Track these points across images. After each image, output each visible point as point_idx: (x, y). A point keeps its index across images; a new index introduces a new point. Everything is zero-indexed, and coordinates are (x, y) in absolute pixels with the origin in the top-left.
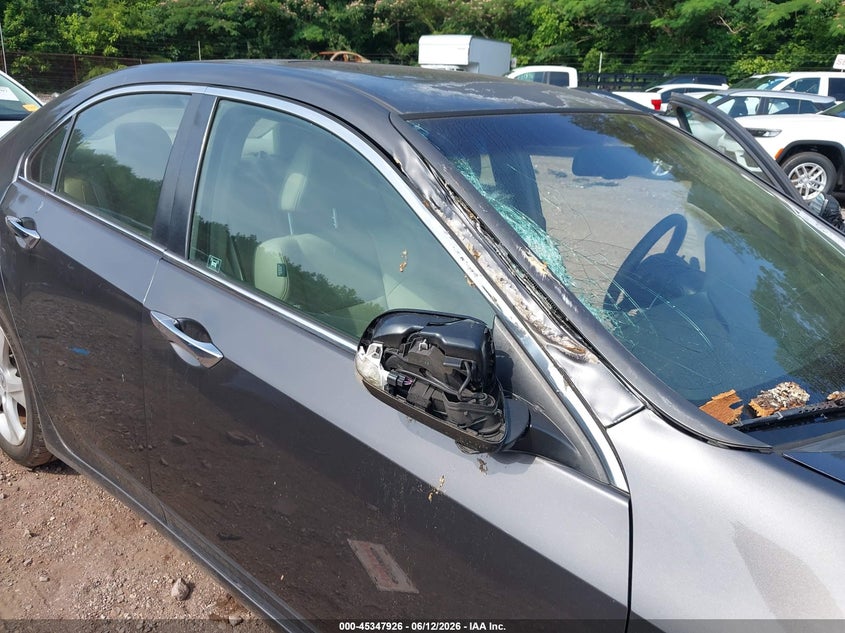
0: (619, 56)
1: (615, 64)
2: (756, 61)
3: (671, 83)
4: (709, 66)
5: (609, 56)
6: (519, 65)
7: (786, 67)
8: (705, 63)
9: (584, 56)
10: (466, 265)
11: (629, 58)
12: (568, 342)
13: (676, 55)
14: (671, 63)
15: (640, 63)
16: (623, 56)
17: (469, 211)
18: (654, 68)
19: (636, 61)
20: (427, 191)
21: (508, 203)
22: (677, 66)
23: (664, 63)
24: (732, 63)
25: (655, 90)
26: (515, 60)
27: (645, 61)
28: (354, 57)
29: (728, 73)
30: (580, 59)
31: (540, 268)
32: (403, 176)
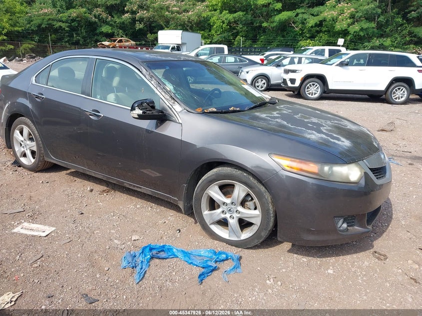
0: (250, 39)
1: (248, 43)
2: (308, 41)
3: (270, 51)
4: (288, 43)
5: (246, 39)
6: (205, 44)
7: (320, 44)
8: (287, 42)
9: (235, 40)
10: (155, 89)
11: (255, 40)
12: (173, 101)
13: (274, 39)
14: (272, 42)
15: (259, 42)
16: (252, 39)
17: (155, 80)
18: (265, 44)
19: (258, 42)
20: (147, 76)
21: (164, 78)
22: (275, 44)
23: (269, 42)
24: (298, 42)
25: (263, 55)
26: (203, 41)
27: (262, 41)
28: (127, 40)
29: (297, 47)
30: (233, 41)
31: (168, 89)
32: (142, 74)
